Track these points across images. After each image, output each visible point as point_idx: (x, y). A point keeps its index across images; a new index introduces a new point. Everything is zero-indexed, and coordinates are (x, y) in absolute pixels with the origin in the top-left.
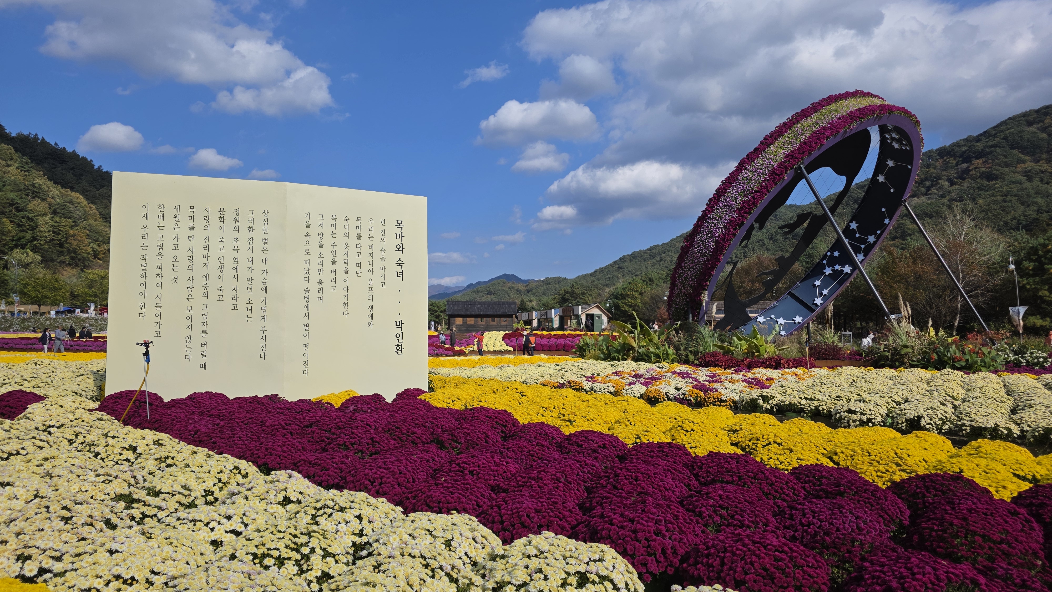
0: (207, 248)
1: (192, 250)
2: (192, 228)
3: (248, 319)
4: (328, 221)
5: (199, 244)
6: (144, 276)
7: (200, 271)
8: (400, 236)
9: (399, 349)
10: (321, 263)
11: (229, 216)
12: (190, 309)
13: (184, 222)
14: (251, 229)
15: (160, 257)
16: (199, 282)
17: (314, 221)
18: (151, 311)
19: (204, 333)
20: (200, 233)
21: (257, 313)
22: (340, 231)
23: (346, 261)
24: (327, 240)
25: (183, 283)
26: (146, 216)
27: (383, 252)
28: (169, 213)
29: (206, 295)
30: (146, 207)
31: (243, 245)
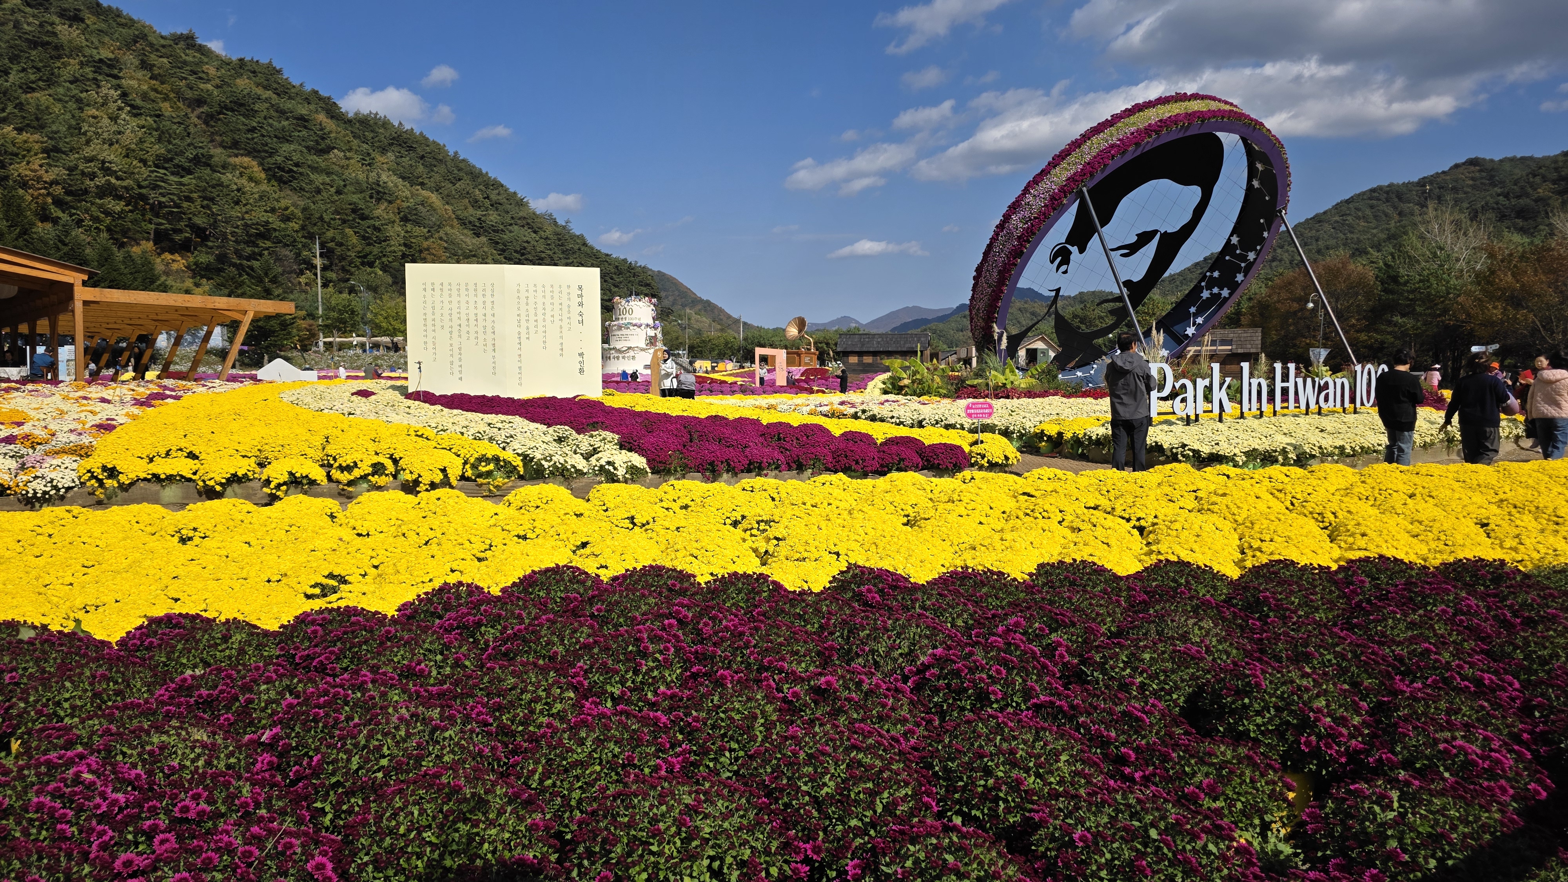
0: (459, 308)
1: (451, 309)
2: (450, 296)
3: (485, 351)
4: (531, 289)
5: (455, 305)
6: (425, 325)
7: (456, 322)
8: (581, 296)
9: (581, 371)
10: (528, 315)
11: (471, 287)
12: (451, 345)
13: (446, 293)
14: (484, 295)
15: (433, 314)
16: (456, 328)
17: (523, 288)
18: (430, 346)
19: (460, 360)
20: (455, 299)
21: (490, 347)
22: (540, 294)
23: (544, 314)
24: (531, 301)
25: (447, 329)
26: (425, 290)
27: (569, 306)
28: (437, 287)
29: (460, 336)
30: (424, 284)
31: (480, 305)
